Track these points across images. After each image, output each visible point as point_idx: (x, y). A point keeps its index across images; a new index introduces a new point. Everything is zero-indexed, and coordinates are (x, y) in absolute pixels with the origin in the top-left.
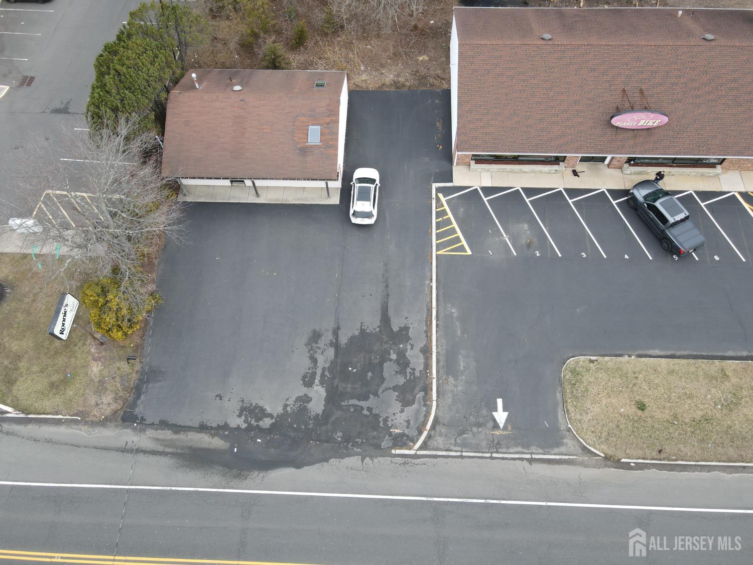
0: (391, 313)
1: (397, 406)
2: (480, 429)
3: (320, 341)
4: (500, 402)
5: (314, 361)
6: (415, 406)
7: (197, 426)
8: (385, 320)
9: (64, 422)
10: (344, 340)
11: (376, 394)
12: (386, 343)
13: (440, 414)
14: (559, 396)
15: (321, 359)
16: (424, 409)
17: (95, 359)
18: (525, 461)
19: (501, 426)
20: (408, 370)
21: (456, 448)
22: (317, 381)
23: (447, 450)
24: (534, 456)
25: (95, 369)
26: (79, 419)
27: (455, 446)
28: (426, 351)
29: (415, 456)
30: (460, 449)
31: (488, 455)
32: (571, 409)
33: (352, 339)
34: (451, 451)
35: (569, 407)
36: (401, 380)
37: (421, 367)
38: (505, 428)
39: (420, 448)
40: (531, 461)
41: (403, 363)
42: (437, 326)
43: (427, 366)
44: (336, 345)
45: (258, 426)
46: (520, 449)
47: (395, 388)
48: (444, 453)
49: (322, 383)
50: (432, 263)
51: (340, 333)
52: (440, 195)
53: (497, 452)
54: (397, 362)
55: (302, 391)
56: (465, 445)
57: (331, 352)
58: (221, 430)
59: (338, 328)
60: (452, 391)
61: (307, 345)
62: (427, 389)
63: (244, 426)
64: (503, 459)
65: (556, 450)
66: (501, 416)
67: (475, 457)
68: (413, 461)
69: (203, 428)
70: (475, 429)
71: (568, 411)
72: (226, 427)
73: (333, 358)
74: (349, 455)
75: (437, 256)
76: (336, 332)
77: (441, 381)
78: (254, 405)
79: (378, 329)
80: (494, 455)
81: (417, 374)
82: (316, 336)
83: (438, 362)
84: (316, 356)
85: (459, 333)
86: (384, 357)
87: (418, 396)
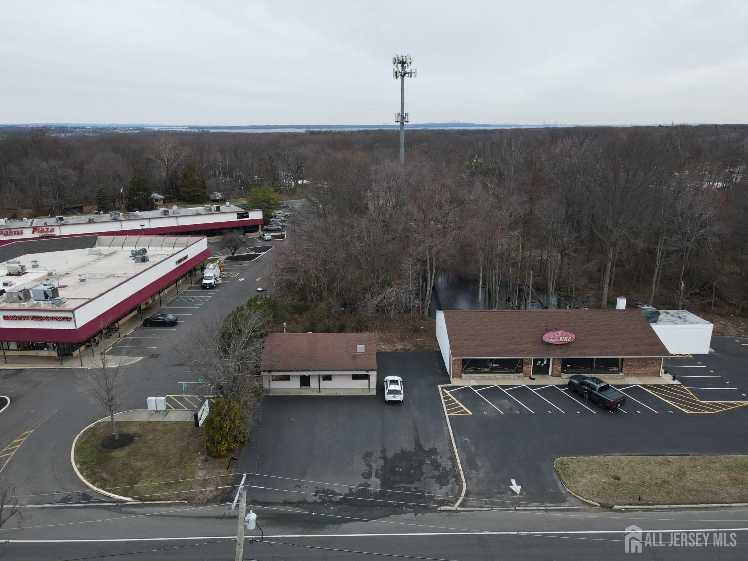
0: (422, 442)
1: (437, 486)
2: (502, 495)
3: (372, 457)
4: (513, 481)
5: (370, 467)
6: (450, 485)
7: (282, 502)
8: (418, 445)
9: (174, 505)
10: (390, 455)
11: (419, 480)
12: (421, 456)
13: (470, 488)
14: (555, 476)
15: (374, 466)
16: (458, 486)
17: (200, 469)
18: (542, 511)
19: (518, 493)
20: (441, 468)
21: (487, 506)
22: (373, 476)
23: (480, 507)
24: (547, 508)
25: (201, 474)
26: (186, 502)
27: (486, 504)
28: (453, 459)
29: (456, 511)
30: (490, 506)
31: (513, 508)
32: (567, 482)
33: (396, 455)
34: (484, 507)
35: (565, 481)
36: (437, 473)
37: (451, 466)
38: (521, 493)
39: (459, 506)
40: (546, 510)
41: (436, 465)
42: (457, 447)
43: (455, 465)
44: (385, 459)
45: (331, 500)
46: (535, 504)
47: (433, 477)
48: (478, 509)
49: (377, 476)
50: (446, 419)
51: (386, 452)
52: (445, 391)
53: (519, 506)
54: (432, 464)
55: (363, 481)
56: (493, 504)
57: (382, 462)
58: (300, 503)
59: (385, 450)
60: (476, 477)
61: (363, 459)
62: (457, 477)
63: (319, 501)
64: (524, 510)
65: (563, 504)
66: (516, 488)
67: (503, 510)
68: (456, 514)
69: (286, 503)
70: (498, 495)
71: (564, 482)
72: (304, 502)
73: (383, 464)
74: (405, 513)
75: (449, 416)
76: (384, 451)
77: (466, 473)
78: (326, 489)
79: (414, 450)
80: (517, 508)
81: (448, 469)
82: (368, 455)
83: (462, 463)
84: (370, 464)
85: (473, 449)
86: (422, 463)
87: (451, 481)
